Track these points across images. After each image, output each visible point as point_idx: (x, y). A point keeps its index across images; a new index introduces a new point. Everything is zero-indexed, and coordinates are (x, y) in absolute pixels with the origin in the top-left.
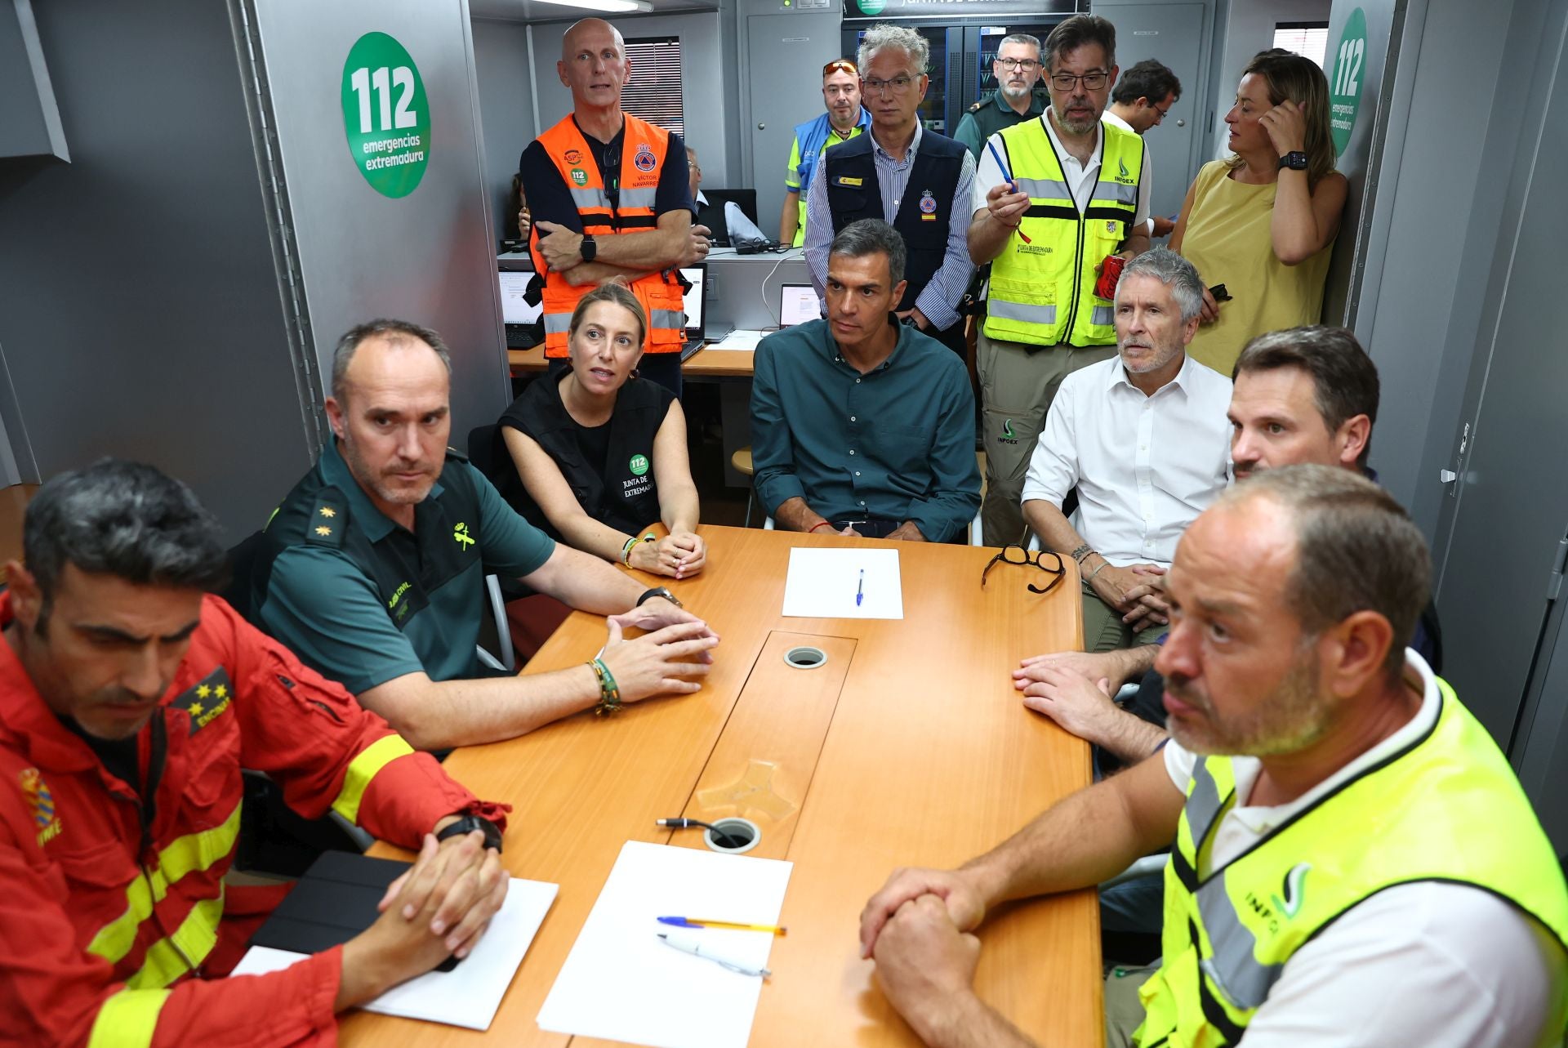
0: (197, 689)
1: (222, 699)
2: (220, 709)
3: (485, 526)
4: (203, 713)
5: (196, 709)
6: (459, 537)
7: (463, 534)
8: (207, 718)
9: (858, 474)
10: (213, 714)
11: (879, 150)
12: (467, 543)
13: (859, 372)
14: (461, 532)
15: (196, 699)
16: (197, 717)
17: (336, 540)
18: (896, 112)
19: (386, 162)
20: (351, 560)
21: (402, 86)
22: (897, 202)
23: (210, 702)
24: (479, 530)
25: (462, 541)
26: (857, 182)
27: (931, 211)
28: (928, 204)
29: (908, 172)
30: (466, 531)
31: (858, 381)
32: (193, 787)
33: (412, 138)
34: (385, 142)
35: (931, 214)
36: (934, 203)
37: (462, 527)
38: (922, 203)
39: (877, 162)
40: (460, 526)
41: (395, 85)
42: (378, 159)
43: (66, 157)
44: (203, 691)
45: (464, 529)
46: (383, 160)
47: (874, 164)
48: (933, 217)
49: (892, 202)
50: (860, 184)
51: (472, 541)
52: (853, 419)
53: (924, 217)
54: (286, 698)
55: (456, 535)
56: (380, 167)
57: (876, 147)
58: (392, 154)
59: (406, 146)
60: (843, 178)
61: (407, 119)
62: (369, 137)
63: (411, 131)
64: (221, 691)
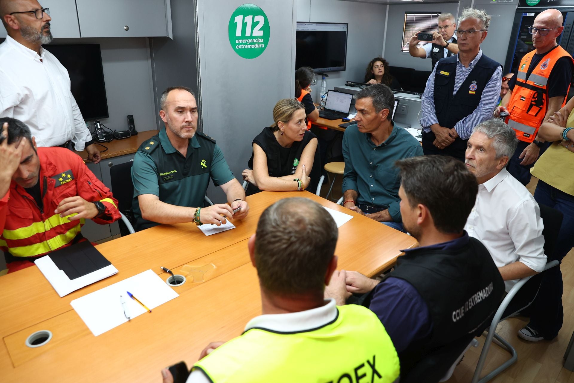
0: (62, 174)
1: (69, 178)
2: (68, 181)
3: (213, 164)
4: (63, 181)
5: (61, 179)
6: (202, 164)
7: (204, 163)
8: (64, 182)
9: (372, 186)
10: (66, 182)
11: (458, 62)
12: (204, 166)
13: (375, 145)
14: (203, 163)
15: (61, 177)
16: (61, 181)
17: (150, 152)
18: (466, 45)
19: (246, 47)
20: (152, 158)
21: (258, 22)
22: (460, 84)
23: (65, 178)
24: (211, 164)
25: (203, 165)
26: (447, 74)
27: (474, 90)
28: (473, 87)
29: (469, 72)
30: (205, 163)
31: (374, 149)
32: (56, 200)
33: (260, 39)
34: (246, 40)
35: (474, 91)
36: (476, 87)
37: (204, 161)
38: (471, 86)
39: (458, 67)
40: (203, 161)
41: (255, 21)
42: (242, 45)
43: (172, 38)
44: (64, 175)
45: (205, 162)
46: (244, 46)
47: (456, 68)
48: (474, 93)
49: (459, 84)
50: (448, 75)
51: (206, 167)
52: (371, 163)
53: (470, 92)
54: (89, 187)
55: (201, 163)
56: (242, 48)
57: (458, 60)
58: (249, 44)
59: (256, 42)
60: (442, 71)
61: (258, 32)
62: (239, 38)
63: (260, 37)
64: (69, 176)
